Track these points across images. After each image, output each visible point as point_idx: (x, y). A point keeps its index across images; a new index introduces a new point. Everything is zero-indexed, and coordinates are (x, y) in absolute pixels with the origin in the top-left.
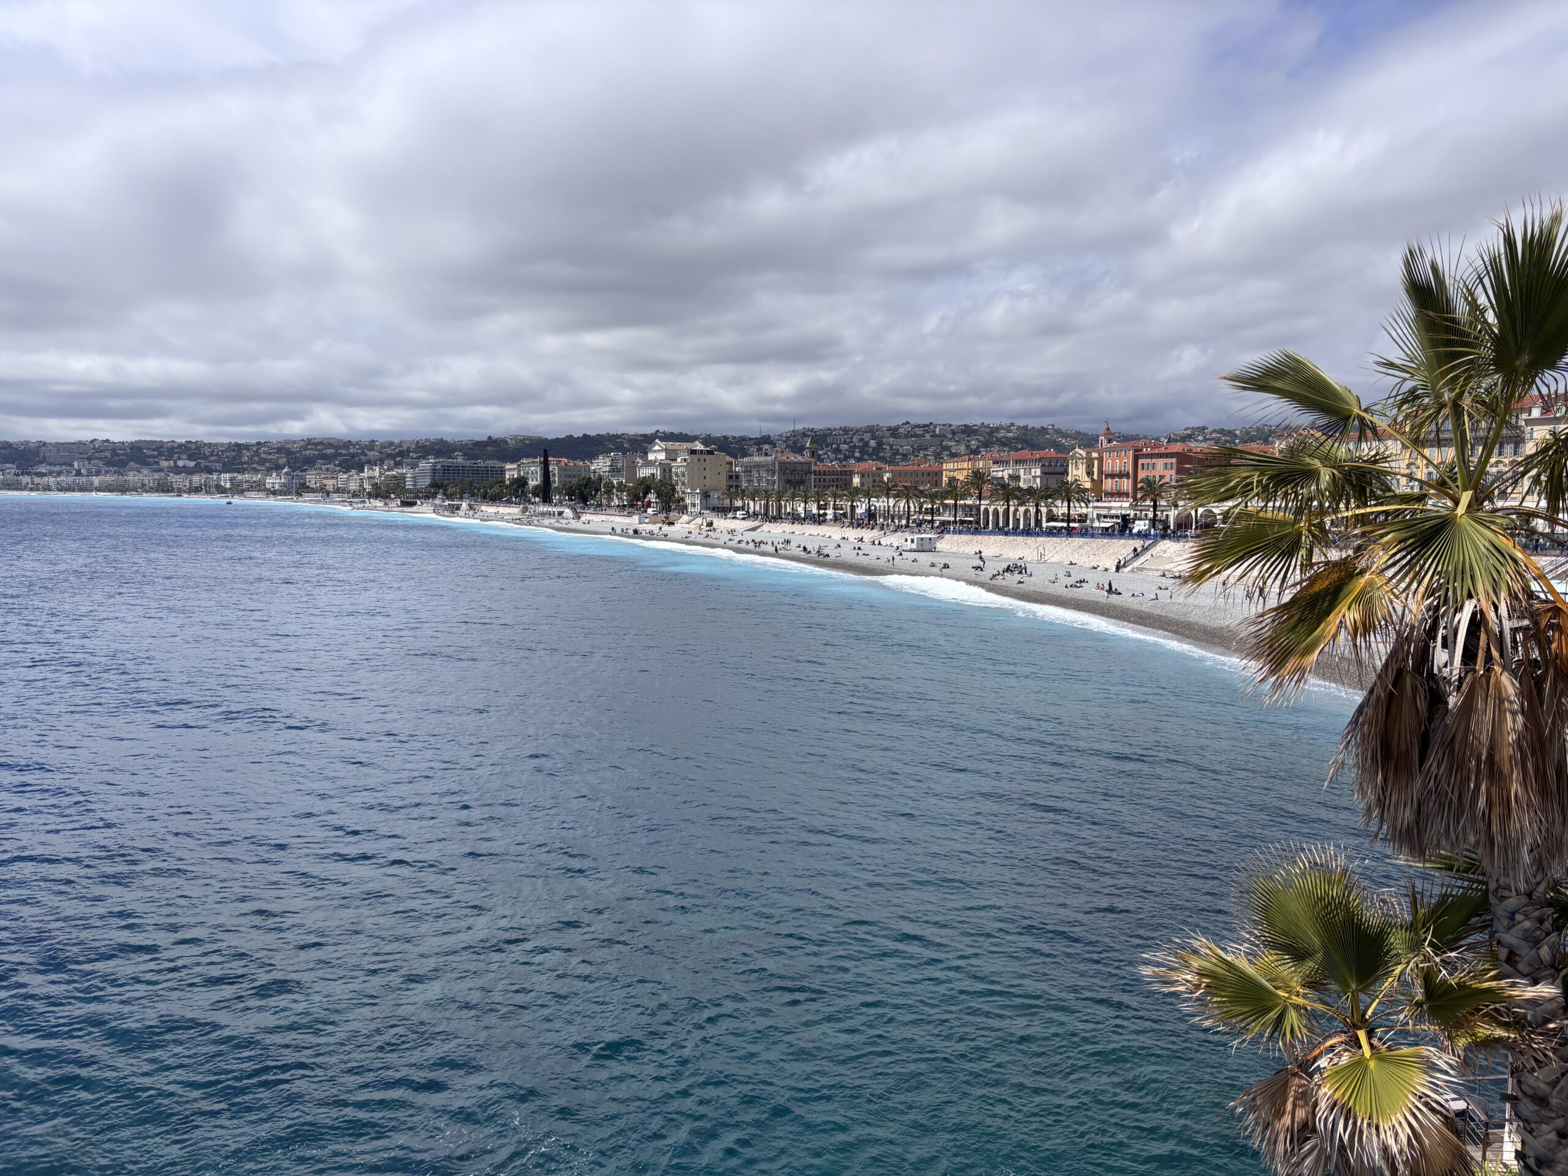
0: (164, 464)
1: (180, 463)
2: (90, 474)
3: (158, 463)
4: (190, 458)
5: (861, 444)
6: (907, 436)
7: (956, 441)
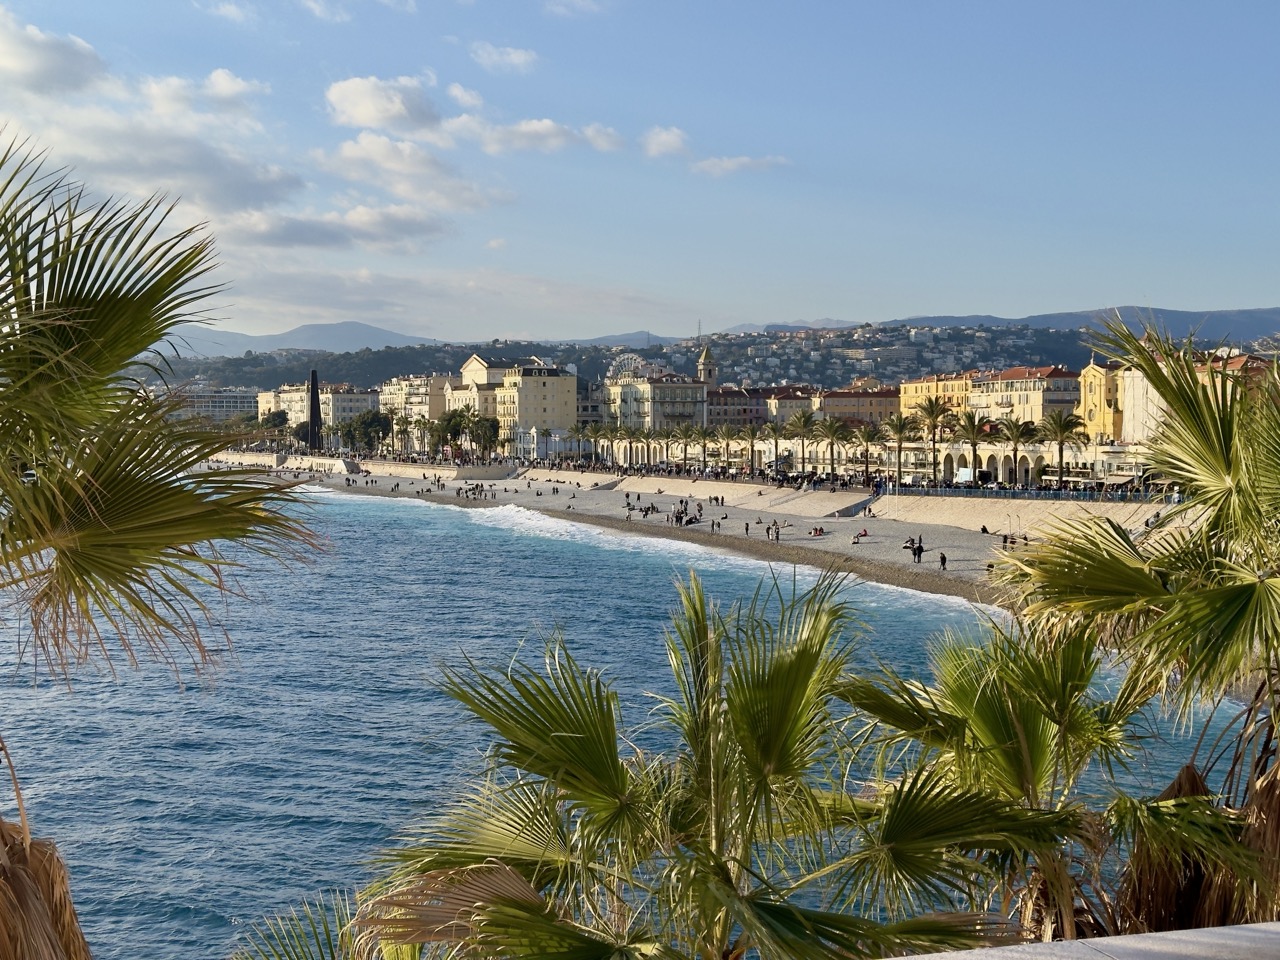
5: (799, 357)
6: (866, 345)
7: (940, 352)
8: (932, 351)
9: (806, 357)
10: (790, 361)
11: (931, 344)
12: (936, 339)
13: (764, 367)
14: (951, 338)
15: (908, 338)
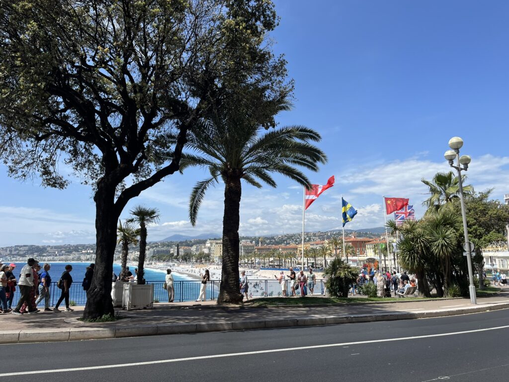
0: (83, 252)
1: (88, 251)
2: (60, 255)
3: (81, 251)
4: (92, 250)
13: (296, 241)
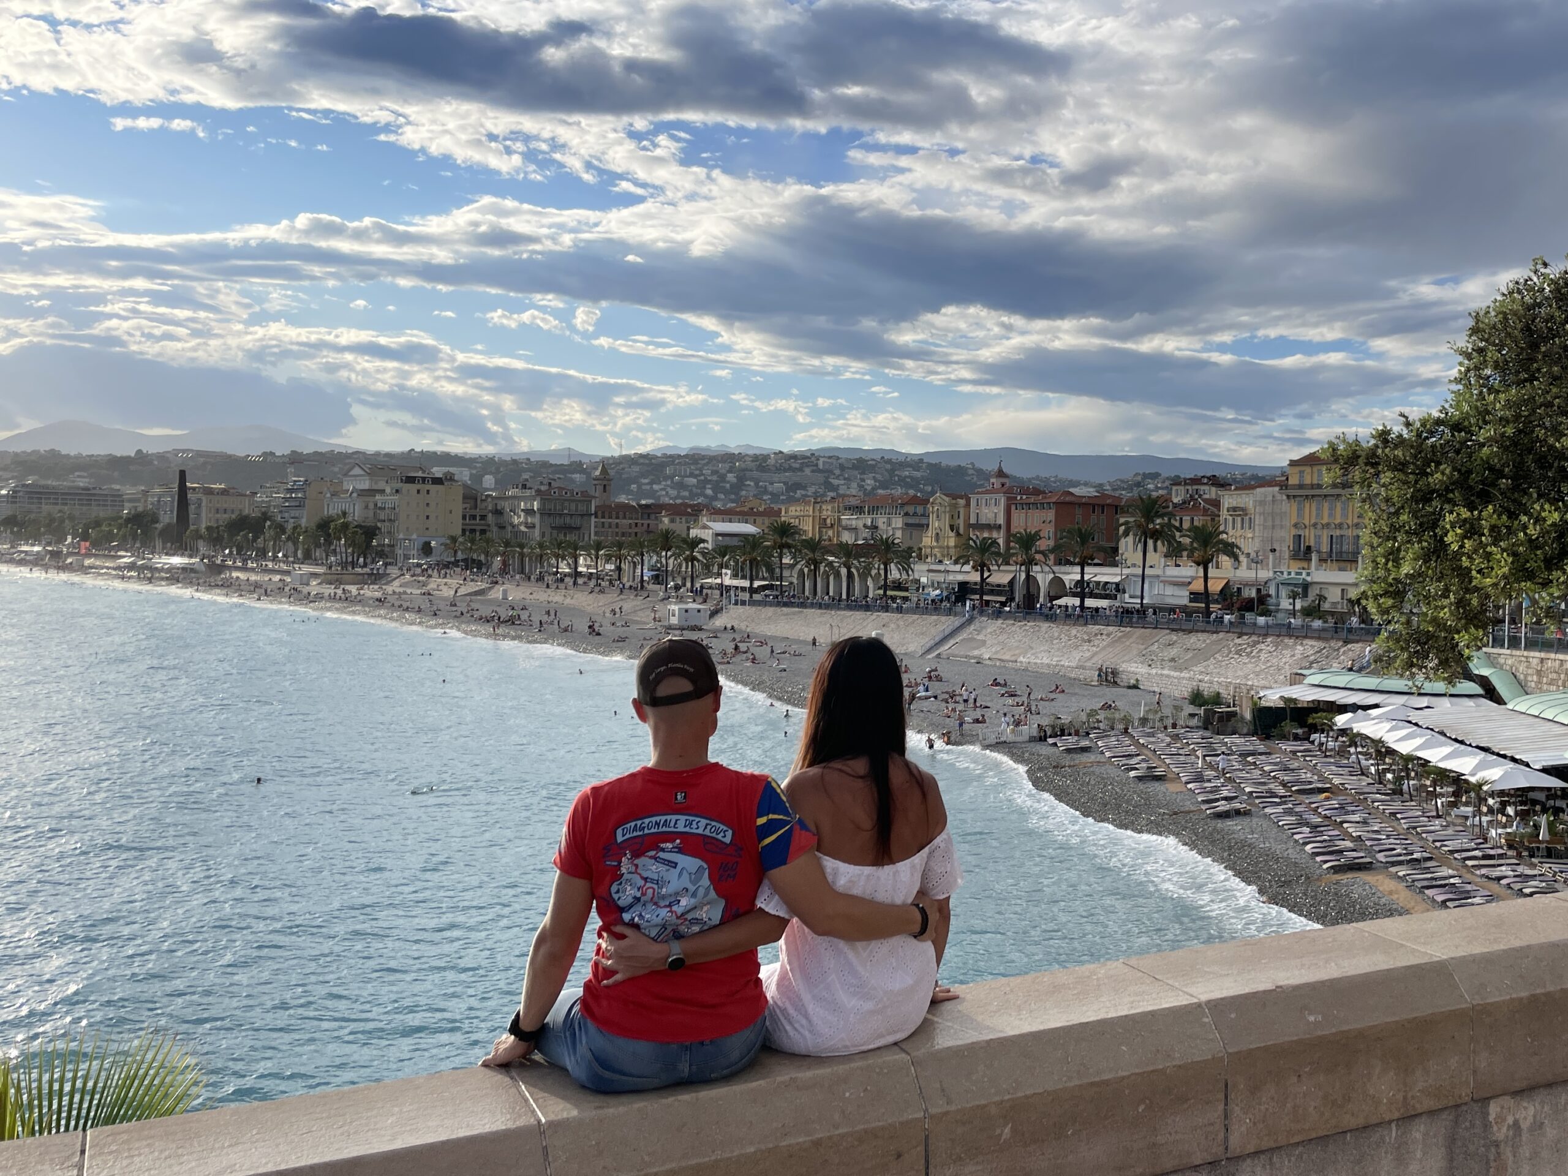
5: (715, 478)
6: (780, 469)
7: (845, 479)
8: (837, 478)
9: (723, 478)
10: (707, 481)
11: (837, 472)
12: (842, 468)
13: (681, 486)
14: (855, 467)
15: (817, 465)
